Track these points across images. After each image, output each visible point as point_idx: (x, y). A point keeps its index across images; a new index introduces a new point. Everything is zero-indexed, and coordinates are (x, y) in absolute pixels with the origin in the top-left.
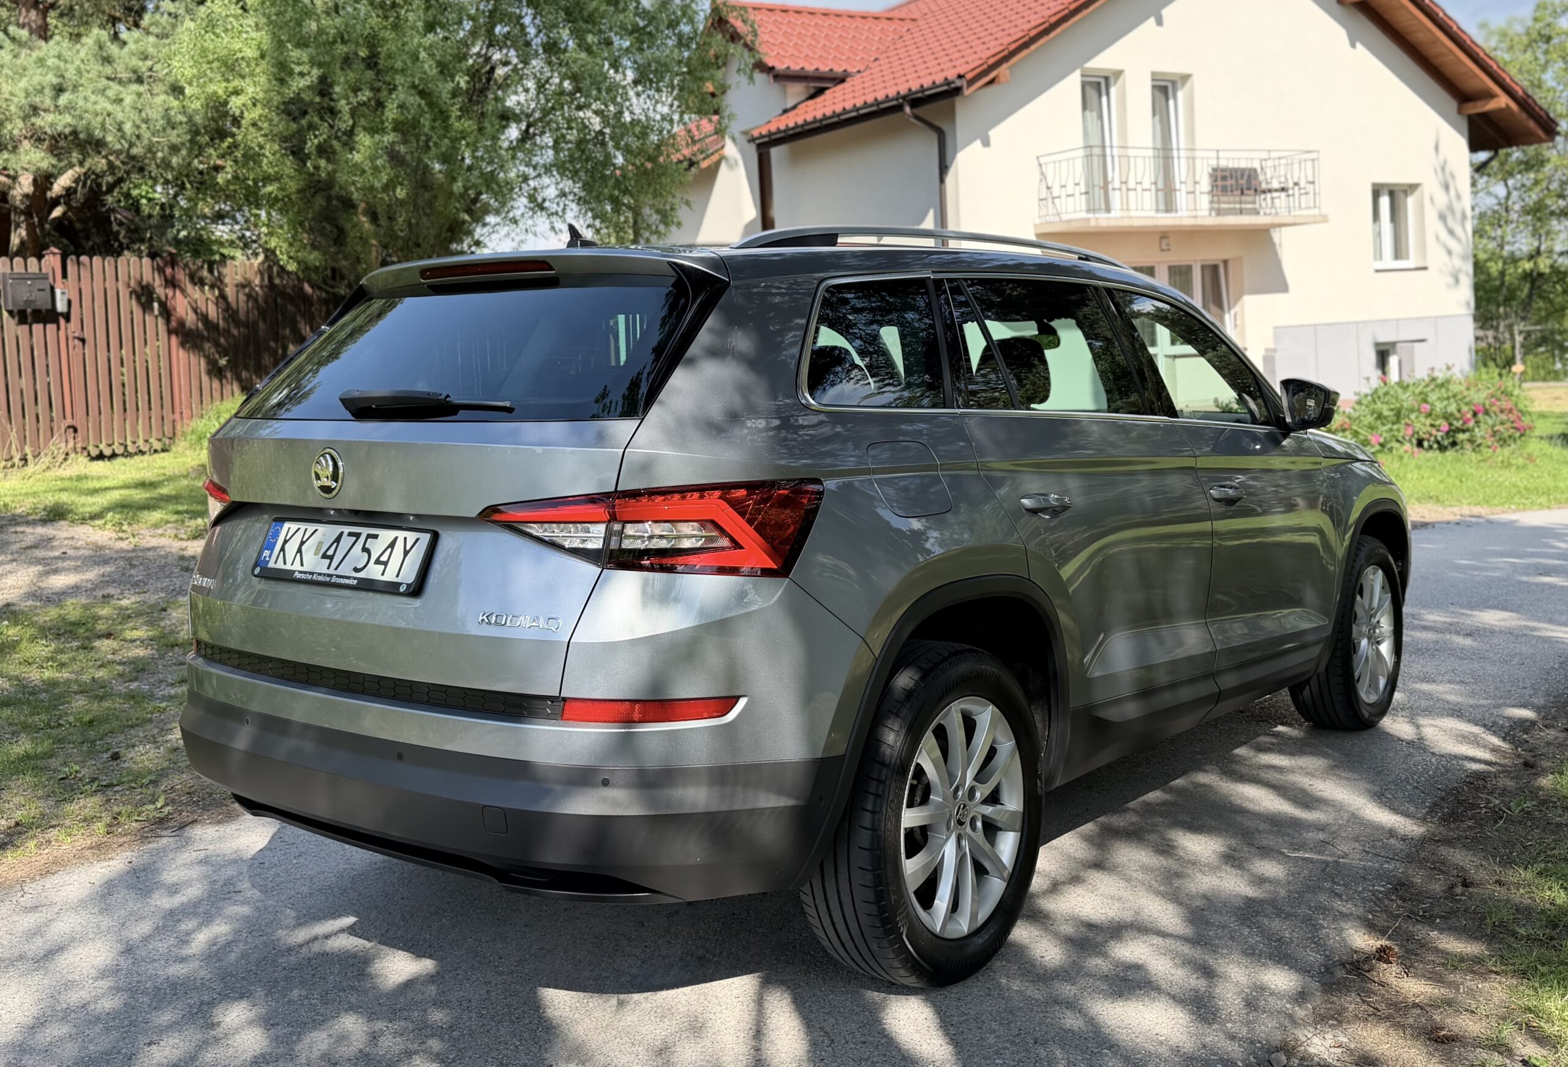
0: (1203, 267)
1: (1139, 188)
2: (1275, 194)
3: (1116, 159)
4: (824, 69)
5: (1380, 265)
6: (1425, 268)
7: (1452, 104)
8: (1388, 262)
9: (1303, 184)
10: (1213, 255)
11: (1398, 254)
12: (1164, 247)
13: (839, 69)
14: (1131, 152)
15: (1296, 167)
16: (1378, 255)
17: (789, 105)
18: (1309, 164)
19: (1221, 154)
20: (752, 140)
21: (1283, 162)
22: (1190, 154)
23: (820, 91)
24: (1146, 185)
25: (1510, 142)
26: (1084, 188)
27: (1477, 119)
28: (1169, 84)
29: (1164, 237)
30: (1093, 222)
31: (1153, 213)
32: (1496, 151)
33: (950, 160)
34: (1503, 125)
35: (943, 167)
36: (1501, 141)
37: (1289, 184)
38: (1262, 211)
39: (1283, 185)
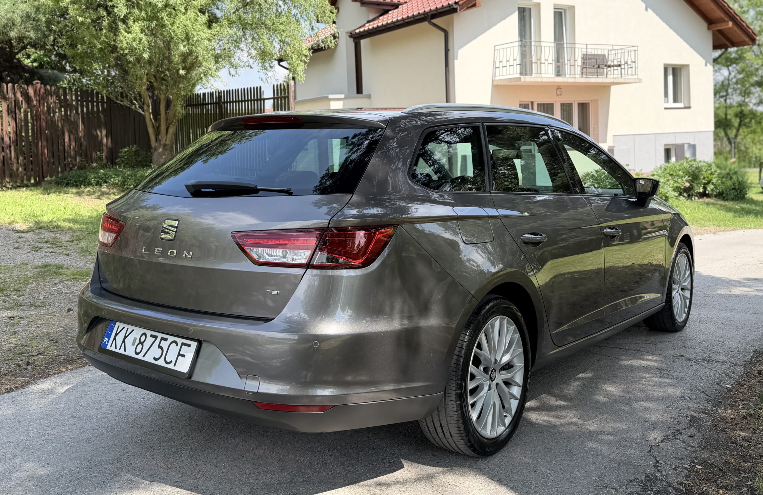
0: (578, 104)
1: (546, 62)
2: (615, 68)
4: (388, 1)
5: (667, 106)
6: (689, 108)
7: (705, 25)
8: (671, 104)
9: (629, 63)
10: (583, 98)
12: (558, 93)
13: (395, 1)
15: (626, 54)
16: (666, 100)
17: (371, 18)
18: (633, 53)
19: (588, 47)
20: (351, 36)
21: (619, 51)
22: (573, 46)
23: (386, 12)
24: (550, 61)
25: (733, 45)
26: (518, 62)
27: (717, 33)
28: (562, 11)
29: (559, 88)
30: (522, 79)
31: (553, 76)
32: (726, 49)
33: (450, 47)
34: (730, 36)
35: (447, 50)
36: (729, 45)
37: (623, 63)
38: (609, 76)
39: (619, 63)
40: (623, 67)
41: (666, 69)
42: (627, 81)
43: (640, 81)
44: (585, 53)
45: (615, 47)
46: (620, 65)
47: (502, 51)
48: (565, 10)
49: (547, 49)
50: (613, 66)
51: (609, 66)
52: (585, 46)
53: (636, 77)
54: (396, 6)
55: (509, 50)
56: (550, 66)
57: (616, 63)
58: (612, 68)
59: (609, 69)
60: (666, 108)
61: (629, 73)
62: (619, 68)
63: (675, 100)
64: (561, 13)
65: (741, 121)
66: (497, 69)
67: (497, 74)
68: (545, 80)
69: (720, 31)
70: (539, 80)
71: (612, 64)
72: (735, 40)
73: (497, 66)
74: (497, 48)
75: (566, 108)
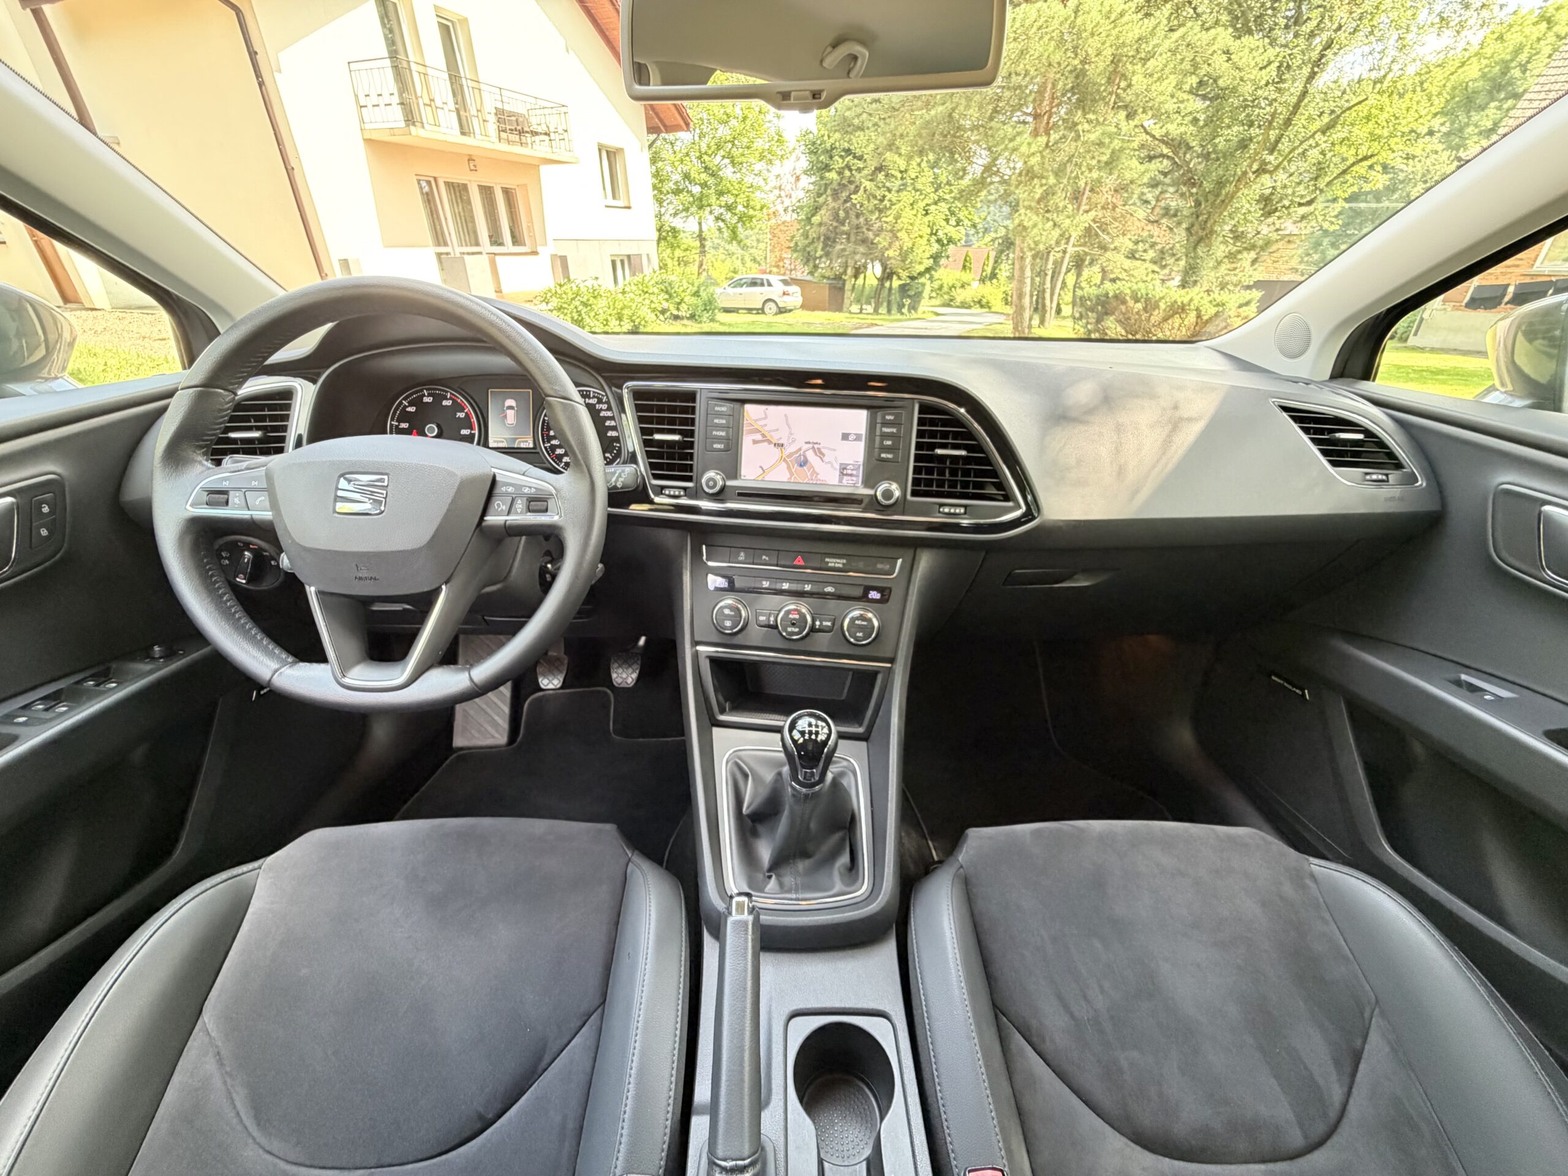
6: (629, 208)
8: (611, 200)
9: (561, 131)
10: (507, 181)
11: (614, 197)
12: (472, 168)
14: (428, 70)
15: (554, 118)
18: (562, 115)
19: (503, 92)
21: (546, 111)
22: (479, 86)
24: (448, 105)
25: (667, 129)
26: (395, 96)
28: (450, 24)
29: (470, 159)
30: (411, 133)
31: (458, 134)
36: (662, 128)
38: (537, 148)
39: (546, 130)
40: (552, 136)
41: (600, 150)
42: (560, 159)
43: (577, 161)
44: (500, 105)
45: (539, 103)
46: (548, 134)
48: (455, 24)
49: (438, 81)
50: (538, 134)
51: (533, 134)
52: (497, 91)
53: (569, 154)
55: (376, 73)
56: (447, 113)
57: (543, 129)
58: (537, 137)
59: (534, 137)
60: (607, 206)
61: (562, 147)
64: (448, 26)
66: (364, 110)
67: (366, 119)
68: (446, 139)
70: (440, 137)
71: (537, 130)
72: (669, 123)
73: (363, 103)
75: (487, 192)
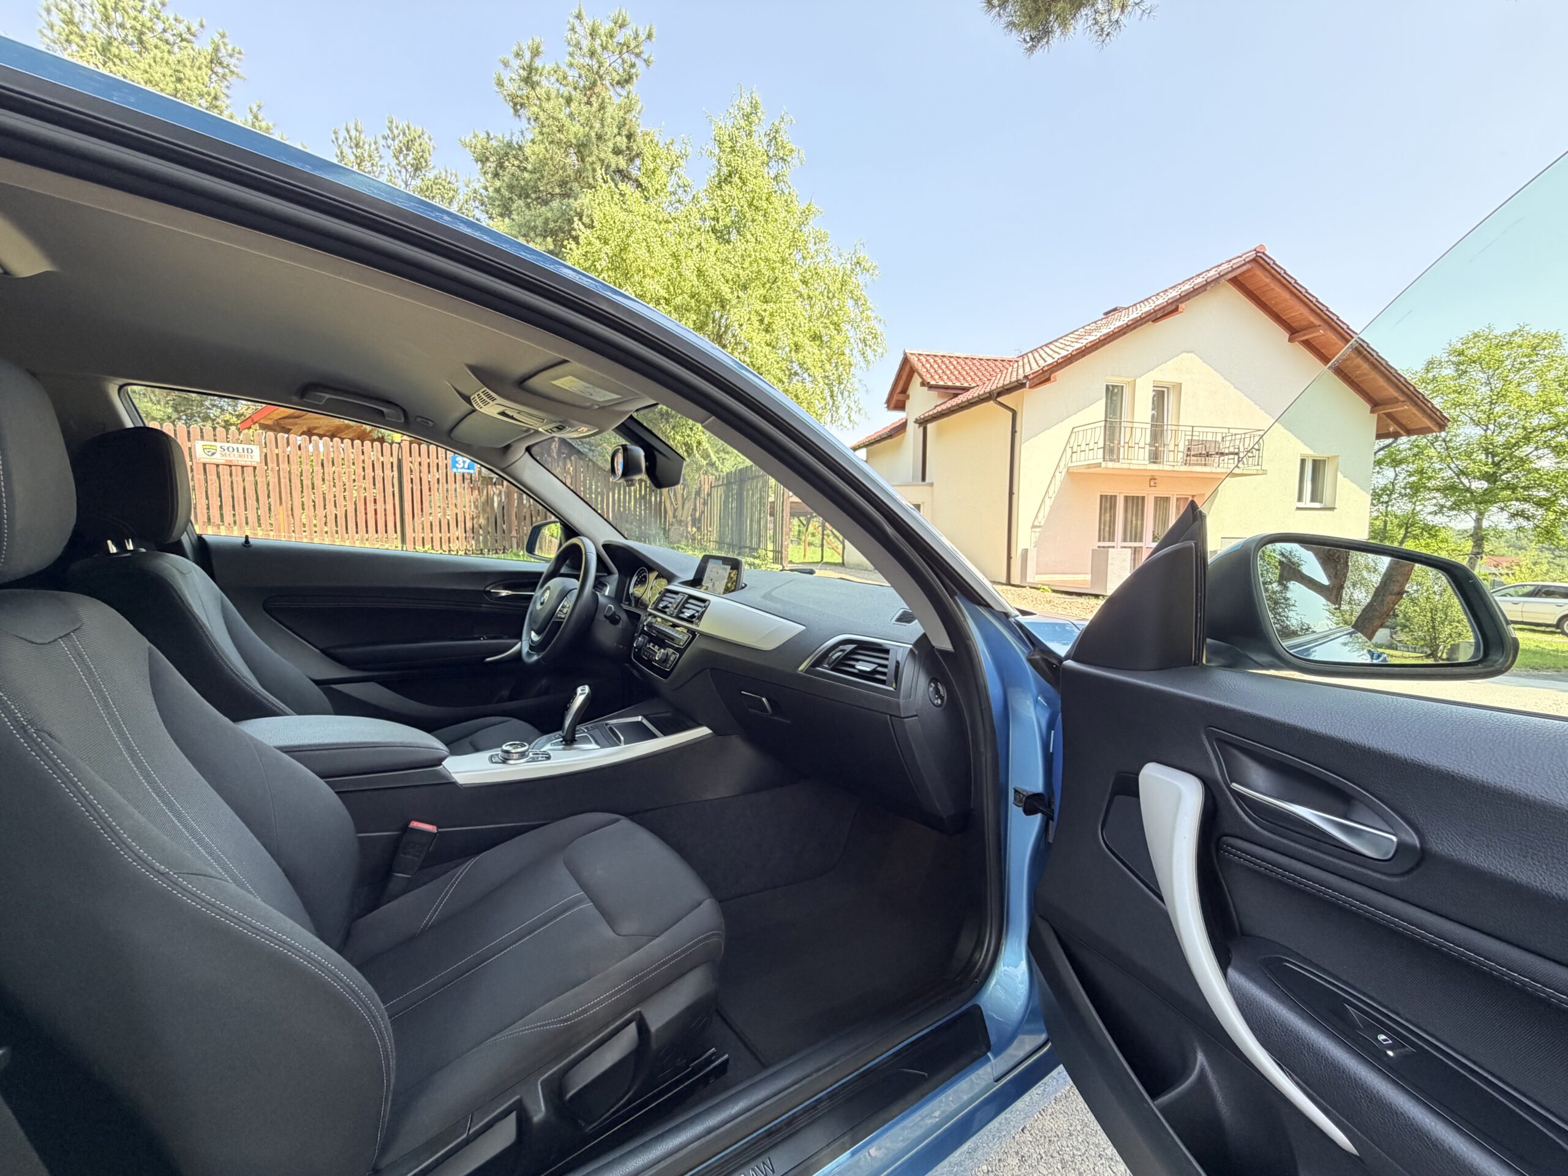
0: (1178, 499)
1: (1137, 446)
2: (1231, 457)
3: (1123, 429)
4: (958, 384)
5: (1301, 505)
6: (1333, 509)
7: (1367, 407)
8: (1307, 502)
9: (1251, 450)
10: (1187, 492)
12: (1152, 484)
13: (966, 385)
14: (1135, 425)
15: (1247, 440)
16: (1300, 499)
17: (939, 403)
18: (1257, 438)
19: (1195, 429)
20: (916, 421)
21: (1238, 437)
22: (1176, 428)
23: (956, 395)
24: (1142, 444)
25: (1409, 432)
26: (1101, 444)
27: (1385, 417)
28: (1165, 390)
29: (1153, 478)
30: (1103, 465)
31: (1147, 462)
32: (1396, 439)
33: (1018, 428)
34: (1404, 422)
35: (1014, 432)
36: (1402, 432)
37: (1242, 449)
38: (1221, 465)
39: (1236, 451)
40: (1241, 455)
41: (1303, 461)
42: (1245, 472)
43: (1264, 472)
44: (1190, 438)
45: (1232, 431)
46: (1237, 454)
47: (1081, 433)
48: (1168, 388)
49: (1138, 431)
50: (1227, 454)
51: (1222, 454)
52: (1190, 429)
53: (1259, 467)
54: (966, 389)
55: (1089, 432)
56: (1142, 451)
57: (1232, 450)
58: (1226, 457)
59: (1222, 458)
60: (1298, 509)
61: (1250, 463)
62: (1236, 457)
63: (1313, 499)
64: (1163, 392)
65: (1407, 532)
66: (1074, 455)
67: (1074, 459)
68: (1132, 467)
69: (1389, 416)
70: (1126, 466)
71: (1227, 451)
72: (1412, 426)
73: (1074, 450)
74: (1075, 430)
75: (1162, 502)
